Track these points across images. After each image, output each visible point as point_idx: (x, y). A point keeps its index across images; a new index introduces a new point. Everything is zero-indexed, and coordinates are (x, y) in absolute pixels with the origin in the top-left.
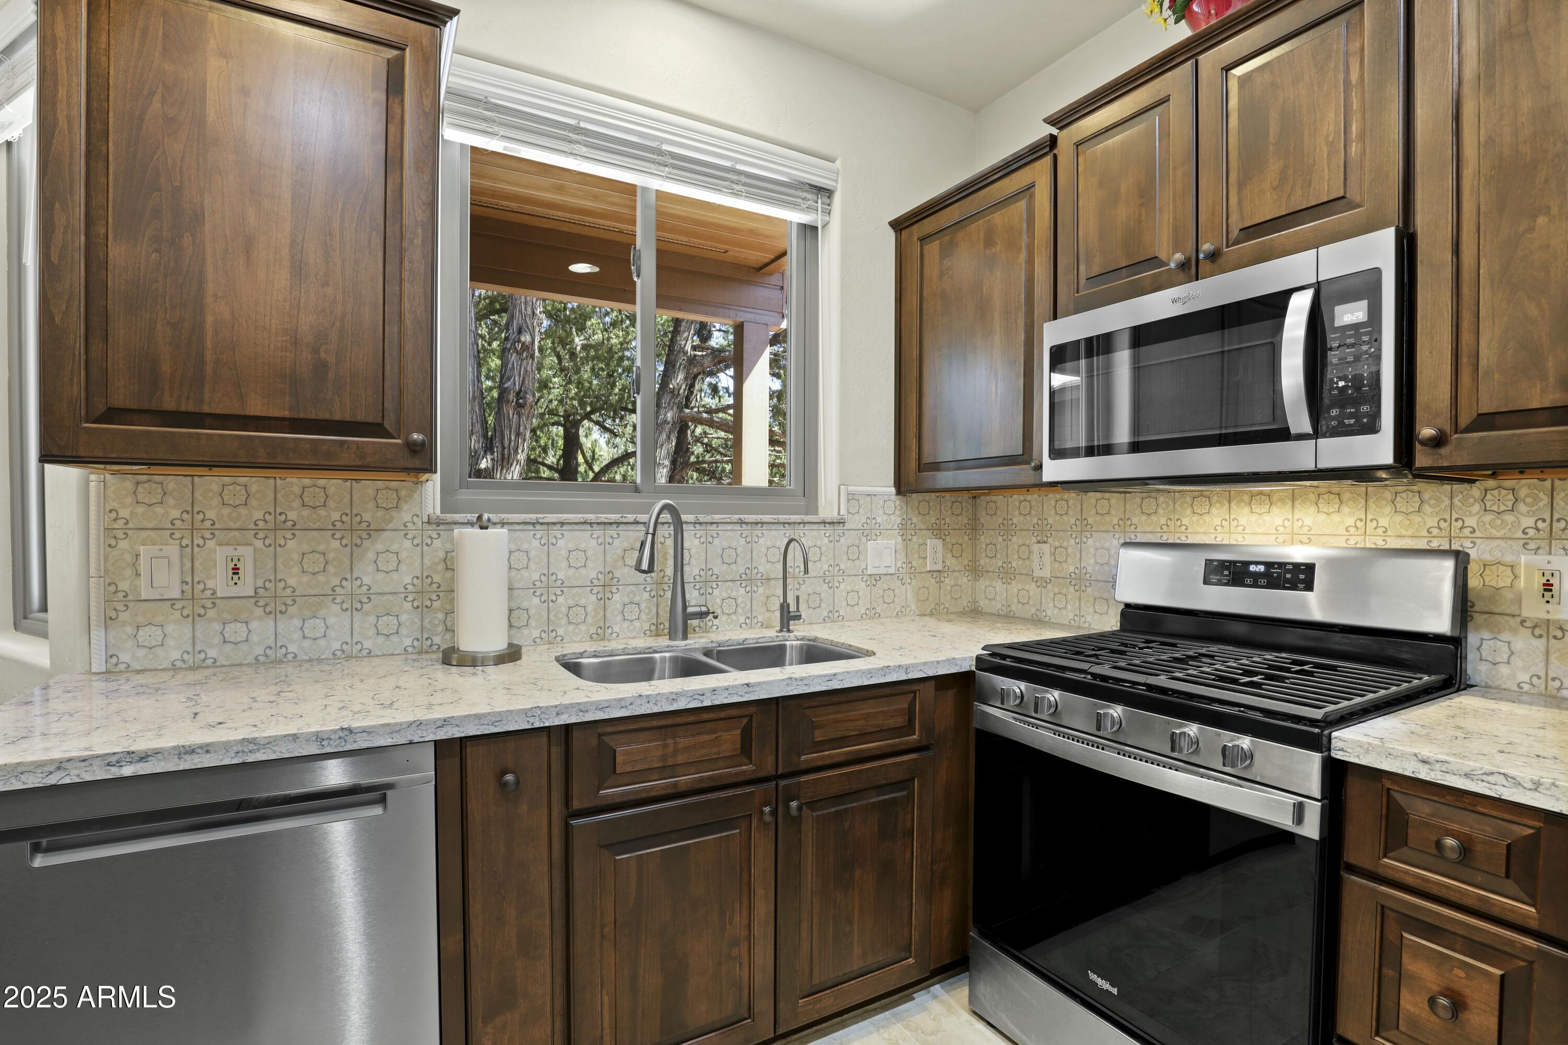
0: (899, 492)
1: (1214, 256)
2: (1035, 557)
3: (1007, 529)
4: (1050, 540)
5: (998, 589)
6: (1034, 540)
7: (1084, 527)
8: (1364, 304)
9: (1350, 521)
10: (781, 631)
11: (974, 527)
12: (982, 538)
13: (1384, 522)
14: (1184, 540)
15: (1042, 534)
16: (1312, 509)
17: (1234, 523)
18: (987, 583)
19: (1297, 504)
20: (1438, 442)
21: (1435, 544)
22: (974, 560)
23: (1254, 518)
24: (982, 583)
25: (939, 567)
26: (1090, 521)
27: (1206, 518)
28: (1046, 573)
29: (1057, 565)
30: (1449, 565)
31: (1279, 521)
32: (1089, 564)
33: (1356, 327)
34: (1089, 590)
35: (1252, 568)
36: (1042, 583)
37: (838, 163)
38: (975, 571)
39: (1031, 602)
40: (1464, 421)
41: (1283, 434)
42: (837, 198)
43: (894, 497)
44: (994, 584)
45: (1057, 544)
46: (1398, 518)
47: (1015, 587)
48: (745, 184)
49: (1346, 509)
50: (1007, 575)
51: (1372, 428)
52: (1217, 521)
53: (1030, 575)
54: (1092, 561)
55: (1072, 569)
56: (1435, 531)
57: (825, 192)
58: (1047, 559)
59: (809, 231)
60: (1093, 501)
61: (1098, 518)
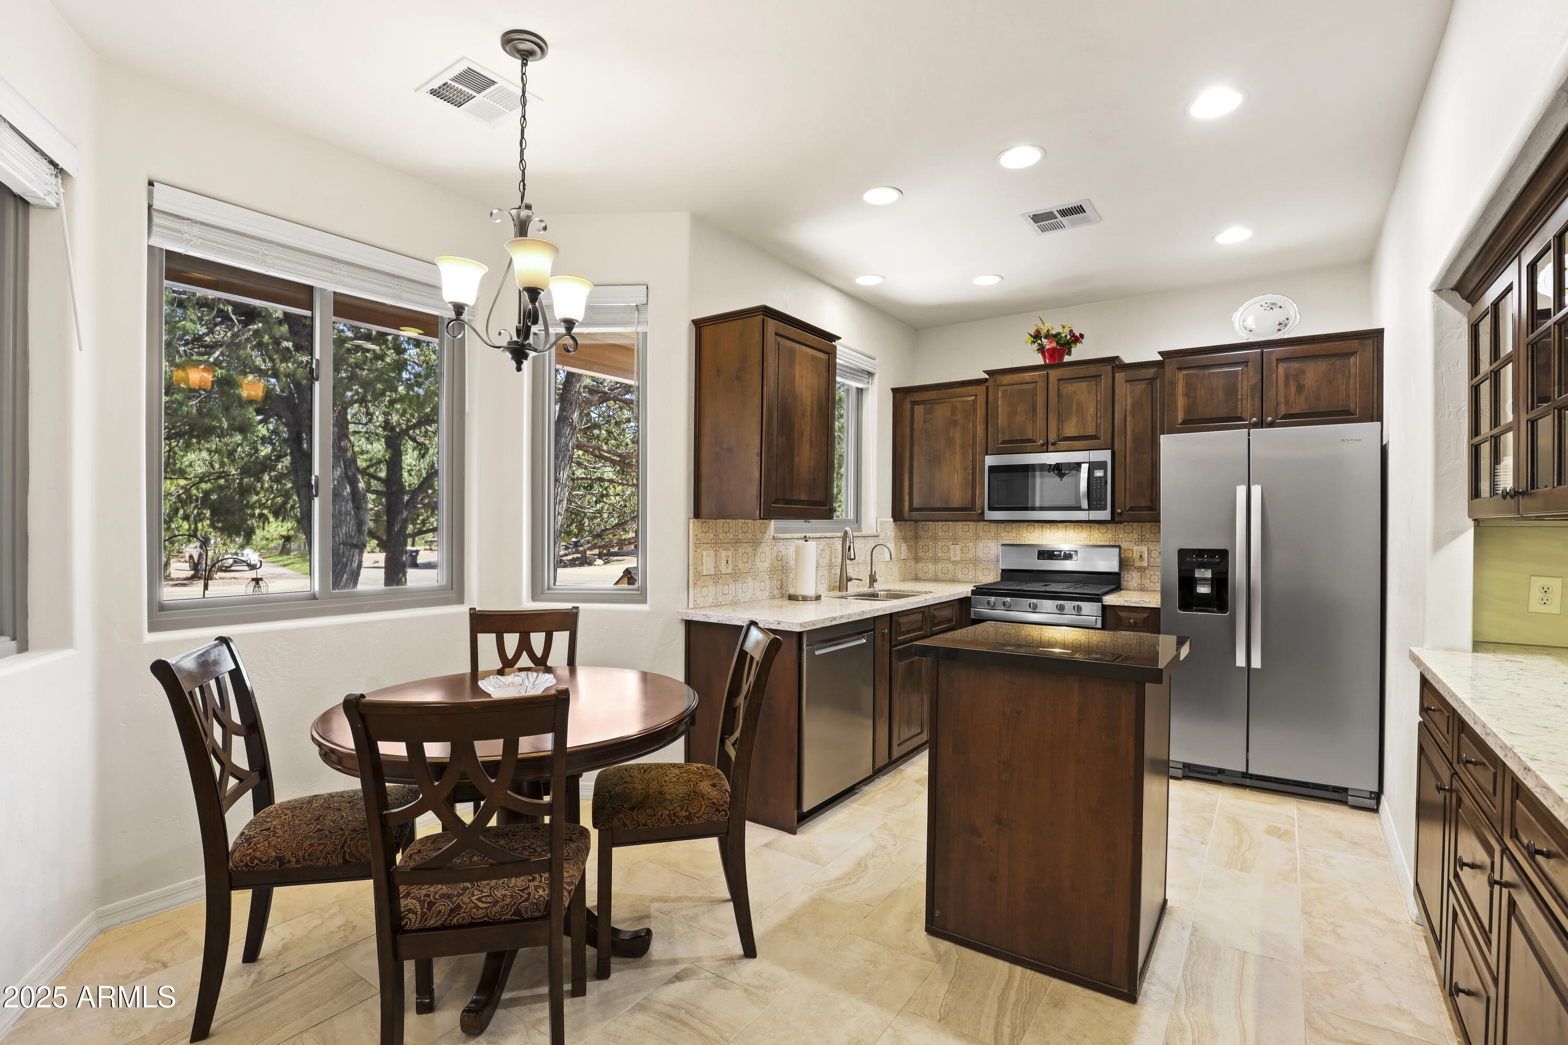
0: (895, 521)
1: (1054, 444)
2: (952, 552)
3: (935, 538)
4: (960, 543)
5: (930, 567)
6: (951, 543)
7: (977, 537)
8: (1103, 471)
9: (1085, 536)
10: (870, 587)
11: (916, 537)
12: (920, 543)
13: (1096, 536)
14: (1024, 543)
15: (955, 540)
16: (1072, 531)
17: (1044, 536)
18: (923, 565)
19: (1067, 529)
20: (1121, 514)
21: (1111, 544)
22: (916, 553)
23: (1052, 534)
24: (920, 565)
25: (906, 558)
26: (981, 534)
27: (1033, 534)
28: (958, 559)
29: (963, 554)
30: (1117, 550)
31: (1061, 535)
32: (980, 553)
33: (1100, 477)
34: (980, 565)
35: (1056, 553)
36: (955, 563)
37: (877, 360)
38: (917, 559)
39: (949, 573)
40: (1127, 508)
41: (1079, 508)
42: (876, 377)
43: (893, 523)
44: (927, 565)
45: (963, 545)
46: (1100, 534)
47: (940, 566)
48: (850, 373)
49: (1084, 531)
50: (935, 560)
51: (1105, 509)
52: (1037, 535)
53: (949, 560)
54: (982, 552)
55: (971, 556)
56: (1111, 539)
57: (870, 374)
58: (958, 552)
59: (860, 391)
60: (982, 526)
61: (984, 533)
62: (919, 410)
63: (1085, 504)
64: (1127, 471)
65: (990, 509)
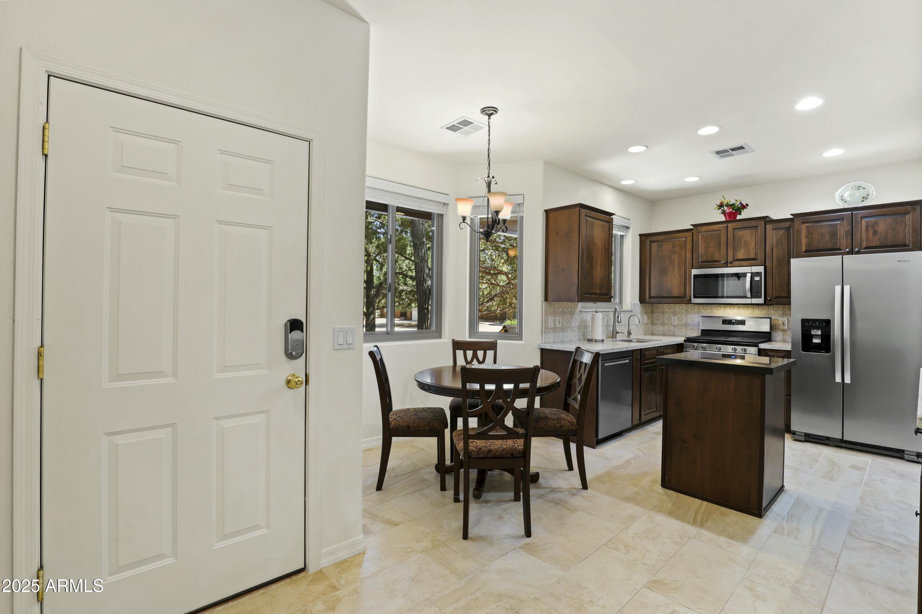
0: (641, 303)
1: (731, 263)
2: (673, 320)
3: (663, 313)
4: (677, 316)
5: (660, 328)
6: (672, 315)
7: (687, 312)
8: (759, 277)
9: (750, 312)
10: (628, 337)
11: (653, 312)
12: (655, 315)
13: (756, 312)
14: (714, 315)
15: (675, 314)
16: (743, 309)
17: (726, 312)
18: (656, 327)
19: (740, 308)
20: (770, 300)
21: (766, 316)
22: (652, 321)
23: (730, 311)
24: (655, 327)
25: (647, 323)
26: (689, 311)
27: (720, 311)
28: (676, 324)
29: (679, 322)
30: (769, 320)
31: (736, 312)
32: (689, 321)
33: (758, 281)
34: (689, 327)
35: (733, 321)
36: (675, 326)
37: (631, 220)
38: (653, 324)
39: (671, 331)
40: (774, 297)
41: (745, 297)
42: (631, 229)
43: (639, 305)
44: (659, 327)
45: (679, 316)
46: (759, 311)
47: (666, 327)
48: (617, 228)
49: (749, 310)
50: (663, 324)
51: (761, 297)
52: (722, 311)
53: (671, 324)
54: (690, 320)
55: (684, 322)
56: (766, 314)
57: (628, 228)
58: (677, 320)
59: (622, 237)
60: (690, 306)
61: (692, 310)
62: (654, 245)
63: (749, 295)
64: (774, 277)
65: (695, 297)
